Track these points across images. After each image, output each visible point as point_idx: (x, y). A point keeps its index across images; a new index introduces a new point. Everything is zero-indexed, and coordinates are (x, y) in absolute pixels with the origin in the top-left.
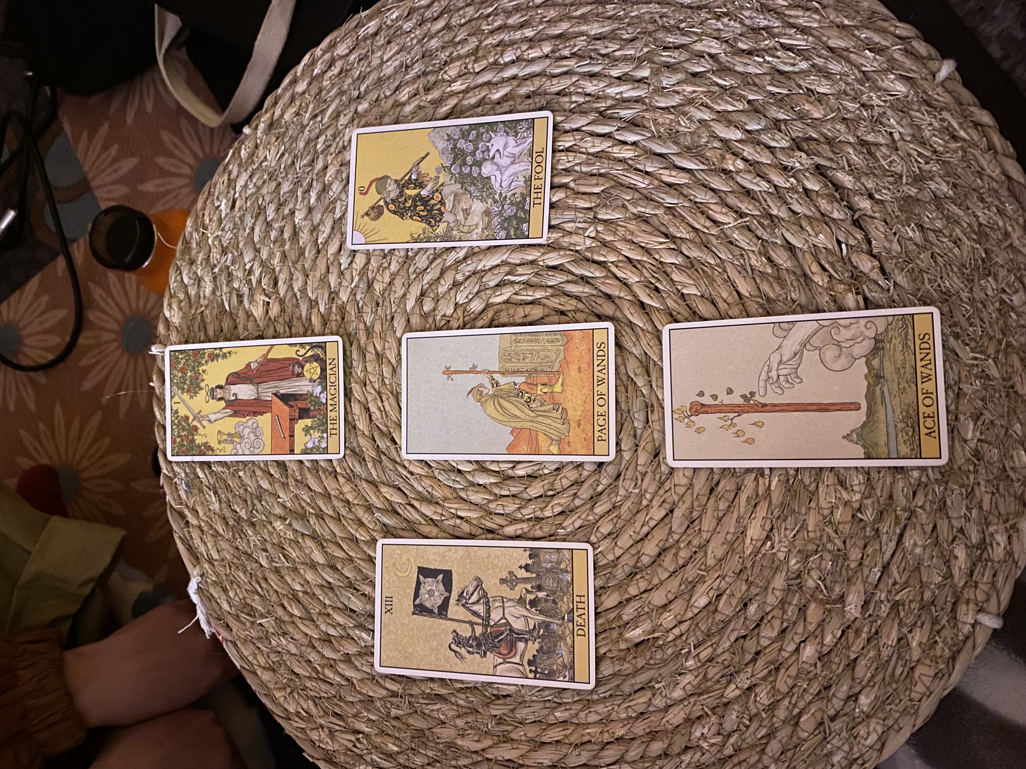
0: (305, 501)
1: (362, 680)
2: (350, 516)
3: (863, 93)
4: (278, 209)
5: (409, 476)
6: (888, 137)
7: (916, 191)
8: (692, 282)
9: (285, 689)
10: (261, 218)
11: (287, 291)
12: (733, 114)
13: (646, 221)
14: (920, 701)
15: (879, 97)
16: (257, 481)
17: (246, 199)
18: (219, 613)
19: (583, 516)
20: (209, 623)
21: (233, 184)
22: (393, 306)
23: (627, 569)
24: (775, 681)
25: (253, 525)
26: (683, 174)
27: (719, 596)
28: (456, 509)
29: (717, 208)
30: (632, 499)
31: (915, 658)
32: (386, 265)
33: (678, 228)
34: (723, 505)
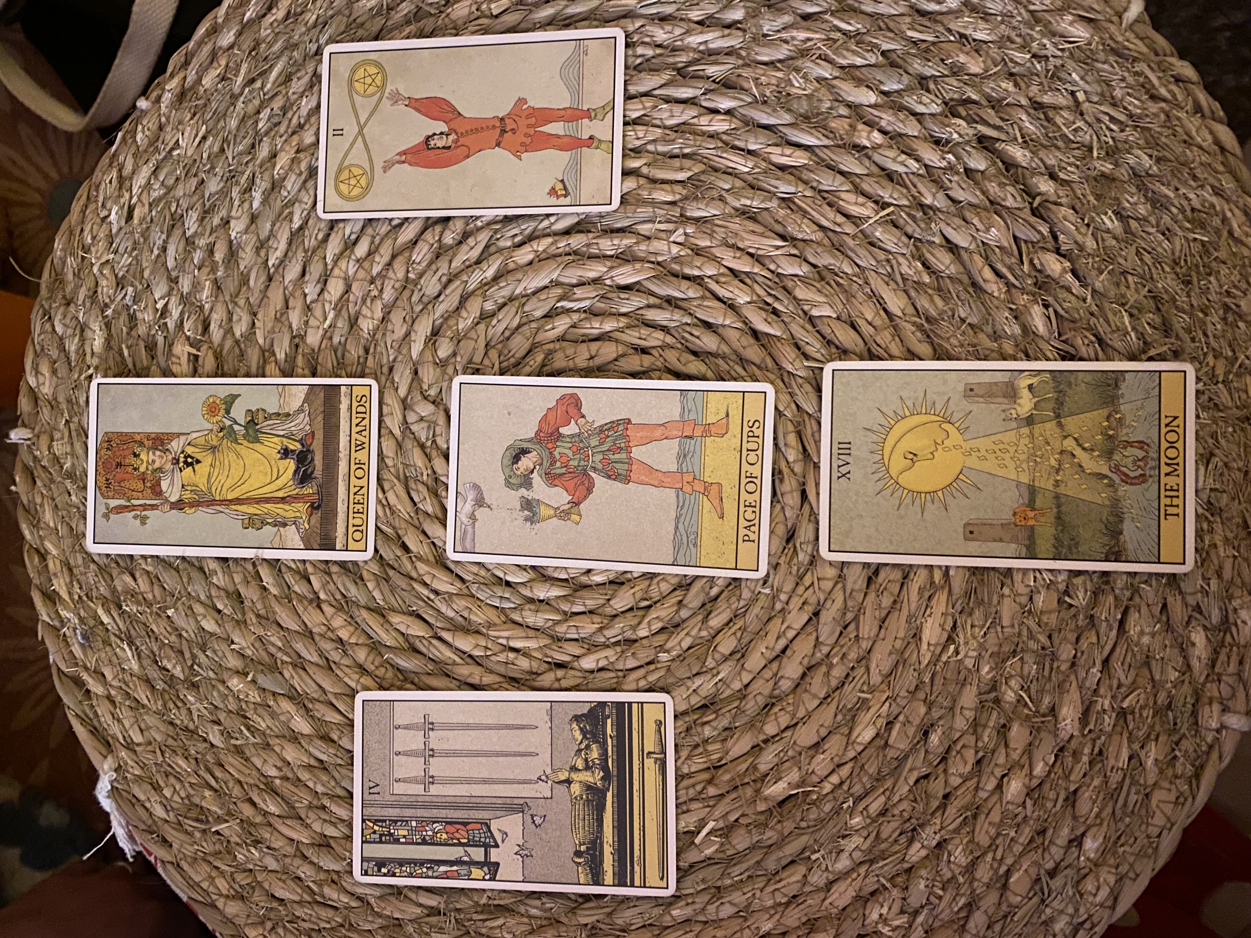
0: (274, 645)
1: (381, 898)
2: (346, 661)
3: (1033, 39)
4: (203, 219)
5: (432, 596)
6: (1069, 97)
7: (1111, 167)
8: (822, 299)
9: (262, 923)
10: (177, 232)
11: (224, 337)
12: (863, 70)
13: (753, 218)
14: (1159, 836)
15: (1055, 45)
16: (198, 622)
17: (150, 205)
18: (150, 822)
19: (693, 633)
20: (131, 838)
21: (127, 183)
22: (391, 352)
23: (761, 701)
24: (973, 832)
25: (195, 686)
26: (799, 153)
27: (890, 724)
28: (508, 638)
29: (851, 197)
30: (760, 604)
31: (1150, 782)
32: (375, 293)
33: (800, 226)
34: (886, 601)
